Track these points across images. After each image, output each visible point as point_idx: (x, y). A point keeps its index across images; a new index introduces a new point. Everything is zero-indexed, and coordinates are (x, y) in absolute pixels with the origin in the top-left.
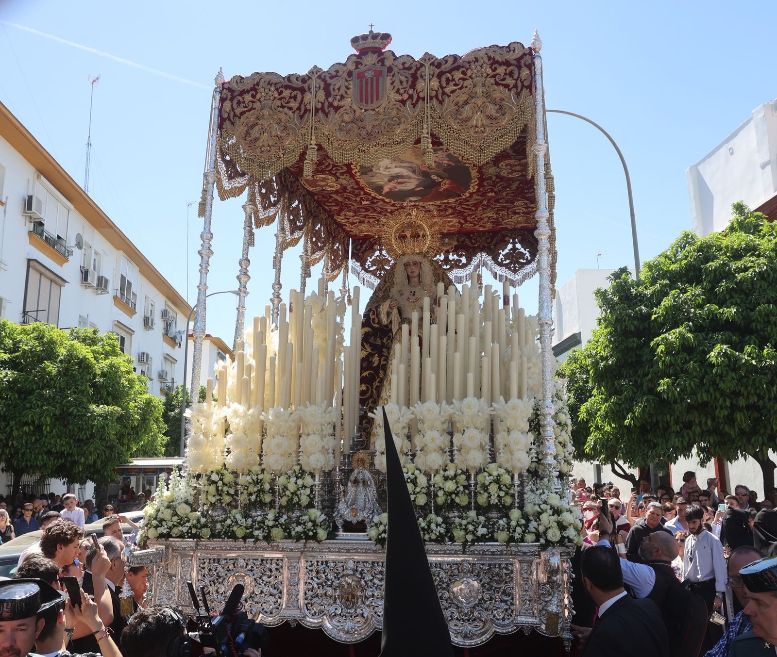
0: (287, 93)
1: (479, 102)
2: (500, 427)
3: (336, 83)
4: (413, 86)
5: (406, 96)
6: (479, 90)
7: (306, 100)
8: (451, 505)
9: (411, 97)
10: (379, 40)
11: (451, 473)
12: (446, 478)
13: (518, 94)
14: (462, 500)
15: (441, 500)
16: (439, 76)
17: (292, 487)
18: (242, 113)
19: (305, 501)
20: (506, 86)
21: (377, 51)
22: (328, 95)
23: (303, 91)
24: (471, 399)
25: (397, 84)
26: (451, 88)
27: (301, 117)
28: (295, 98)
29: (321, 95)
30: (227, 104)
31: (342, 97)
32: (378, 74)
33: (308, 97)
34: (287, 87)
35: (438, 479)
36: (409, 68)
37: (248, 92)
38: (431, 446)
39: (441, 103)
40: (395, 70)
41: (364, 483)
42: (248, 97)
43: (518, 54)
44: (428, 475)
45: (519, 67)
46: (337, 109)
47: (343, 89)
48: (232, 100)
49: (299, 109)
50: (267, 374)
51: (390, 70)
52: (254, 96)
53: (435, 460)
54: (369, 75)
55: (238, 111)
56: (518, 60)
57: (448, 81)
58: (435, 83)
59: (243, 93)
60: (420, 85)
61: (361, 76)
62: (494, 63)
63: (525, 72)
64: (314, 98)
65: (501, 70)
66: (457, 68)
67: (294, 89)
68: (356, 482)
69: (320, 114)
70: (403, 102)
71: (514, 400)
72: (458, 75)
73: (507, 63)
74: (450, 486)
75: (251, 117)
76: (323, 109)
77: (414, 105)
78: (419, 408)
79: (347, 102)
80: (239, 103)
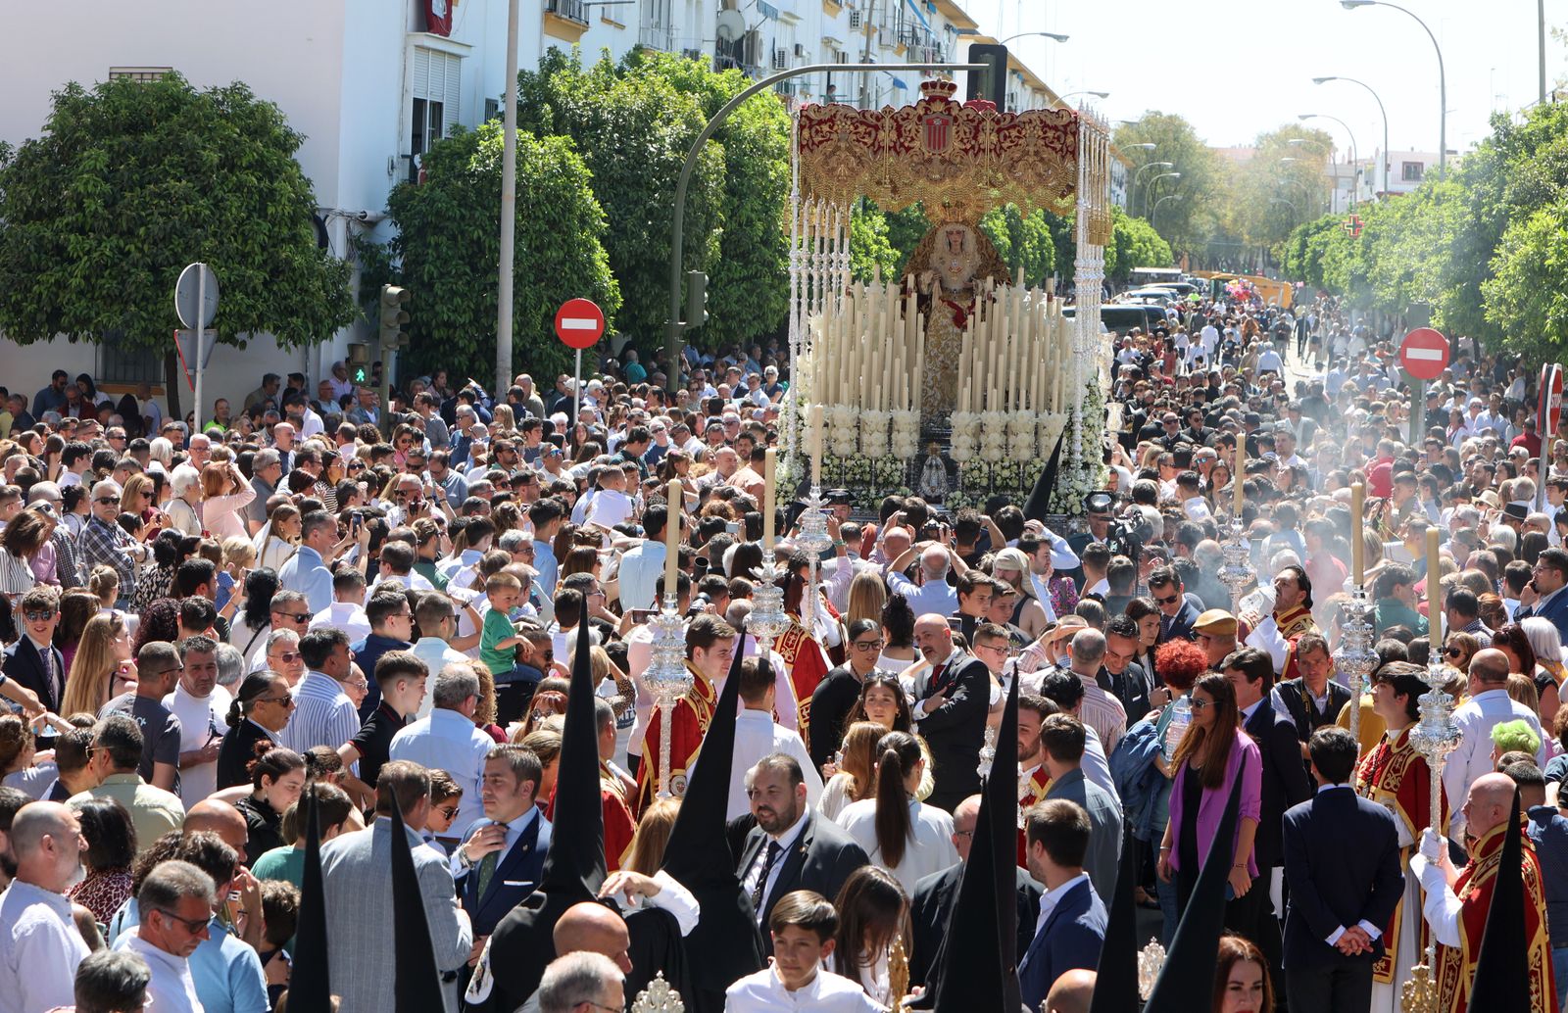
0: (862, 129)
1: (1031, 160)
2: (1043, 432)
3: (910, 126)
4: (975, 138)
5: (968, 146)
6: (1032, 149)
7: (880, 138)
8: (1006, 487)
9: (973, 147)
10: (946, 90)
11: (1007, 464)
12: (1003, 468)
13: (1063, 157)
14: (1014, 483)
15: (999, 482)
16: (999, 131)
17: (888, 470)
18: (821, 142)
19: (897, 480)
20: (1054, 149)
21: (944, 100)
22: (900, 135)
23: (877, 128)
24: (1023, 411)
25: (961, 134)
26: (1006, 145)
27: (875, 153)
28: (870, 134)
29: (894, 135)
30: (806, 133)
31: (913, 139)
32: (945, 123)
33: (882, 135)
34: (862, 123)
35: (997, 468)
36: (972, 121)
37: (825, 122)
38: (993, 444)
39: (999, 156)
40: (960, 121)
41: (937, 466)
42: (825, 128)
43: (1066, 120)
44: (989, 464)
45: (1066, 134)
46: (908, 149)
47: (913, 133)
48: (810, 128)
49: (873, 144)
50: (842, 370)
51: (955, 119)
52: (831, 127)
53: (996, 454)
54: (937, 122)
55: (817, 139)
56: (1065, 126)
57: (1005, 137)
58: (994, 138)
59: (820, 122)
60: (981, 139)
61: (930, 123)
62: (1045, 126)
63: (1070, 139)
64: (887, 136)
65: (1050, 134)
66: (1014, 127)
67: (869, 126)
68: (931, 466)
69: (893, 152)
70: (966, 151)
71: (1054, 413)
72: (1014, 133)
73: (1055, 128)
74: (1006, 473)
75: (829, 147)
76: (895, 147)
77: (976, 155)
78: (986, 416)
79: (916, 144)
80: (817, 132)
